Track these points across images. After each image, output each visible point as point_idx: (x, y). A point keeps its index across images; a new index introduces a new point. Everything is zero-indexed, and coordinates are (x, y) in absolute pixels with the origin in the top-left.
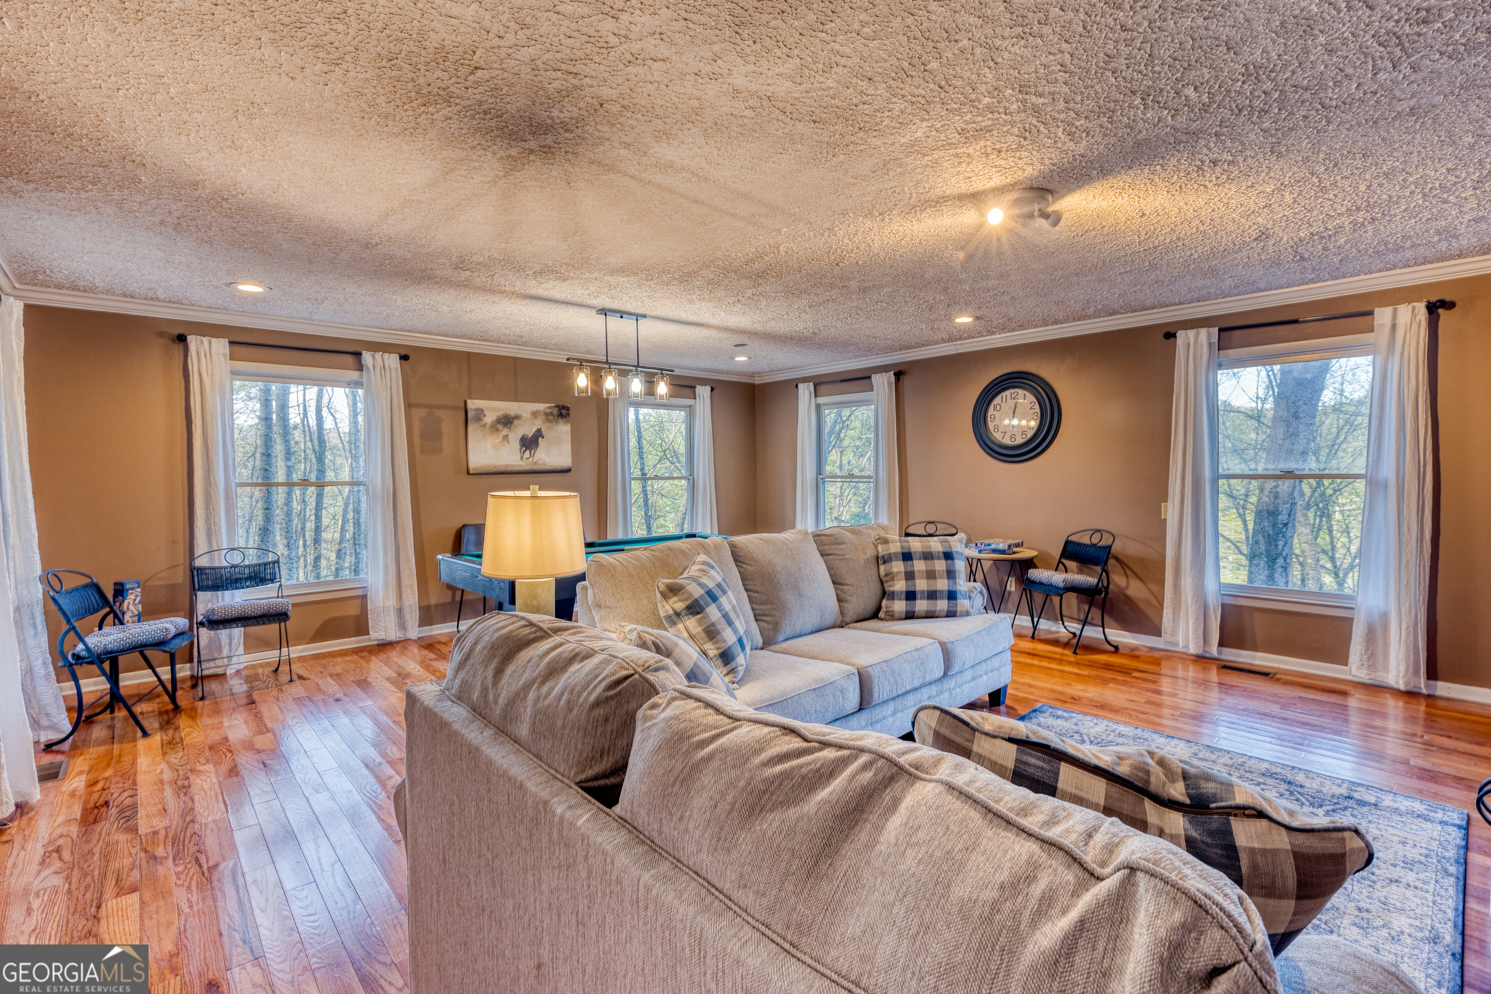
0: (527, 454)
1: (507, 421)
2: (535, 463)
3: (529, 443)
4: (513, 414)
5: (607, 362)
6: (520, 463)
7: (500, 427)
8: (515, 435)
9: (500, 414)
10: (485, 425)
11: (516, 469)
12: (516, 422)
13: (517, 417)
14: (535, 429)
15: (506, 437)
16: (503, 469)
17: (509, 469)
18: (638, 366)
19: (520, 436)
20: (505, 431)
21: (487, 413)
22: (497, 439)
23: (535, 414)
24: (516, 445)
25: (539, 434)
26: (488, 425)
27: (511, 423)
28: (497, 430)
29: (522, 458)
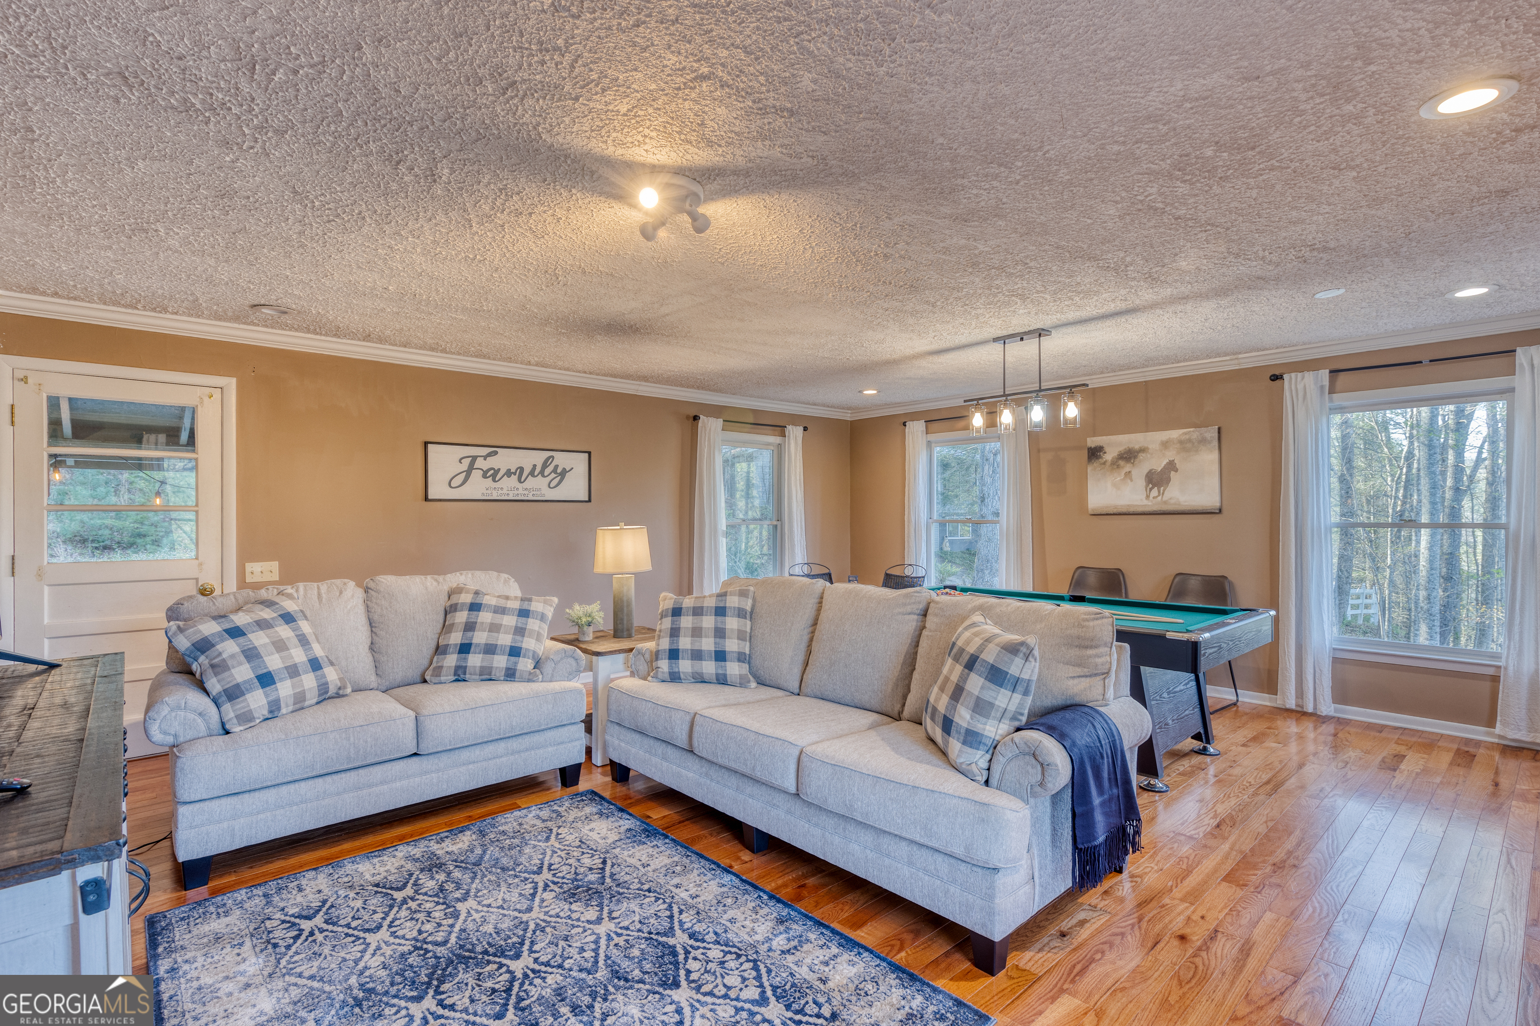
0: (1155, 492)
1: (1129, 456)
2: (1165, 503)
3: (1156, 480)
4: (1137, 447)
5: (1004, 395)
6: (1146, 502)
7: (1121, 463)
8: (1139, 471)
9: (1122, 449)
10: (1104, 463)
11: (1140, 510)
12: (1141, 456)
13: (1143, 450)
14: (1165, 462)
15: (1128, 474)
16: (1124, 510)
17: (1132, 510)
18: (1040, 390)
19: (1146, 471)
20: (1128, 467)
21: (1107, 449)
22: (1119, 477)
23: (1165, 445)
24: (1141, 482)
25: (1171, 466)
26: (1108, 464)
27: (1135, 457)
28: (1118, 466)
29: (1148, 497)
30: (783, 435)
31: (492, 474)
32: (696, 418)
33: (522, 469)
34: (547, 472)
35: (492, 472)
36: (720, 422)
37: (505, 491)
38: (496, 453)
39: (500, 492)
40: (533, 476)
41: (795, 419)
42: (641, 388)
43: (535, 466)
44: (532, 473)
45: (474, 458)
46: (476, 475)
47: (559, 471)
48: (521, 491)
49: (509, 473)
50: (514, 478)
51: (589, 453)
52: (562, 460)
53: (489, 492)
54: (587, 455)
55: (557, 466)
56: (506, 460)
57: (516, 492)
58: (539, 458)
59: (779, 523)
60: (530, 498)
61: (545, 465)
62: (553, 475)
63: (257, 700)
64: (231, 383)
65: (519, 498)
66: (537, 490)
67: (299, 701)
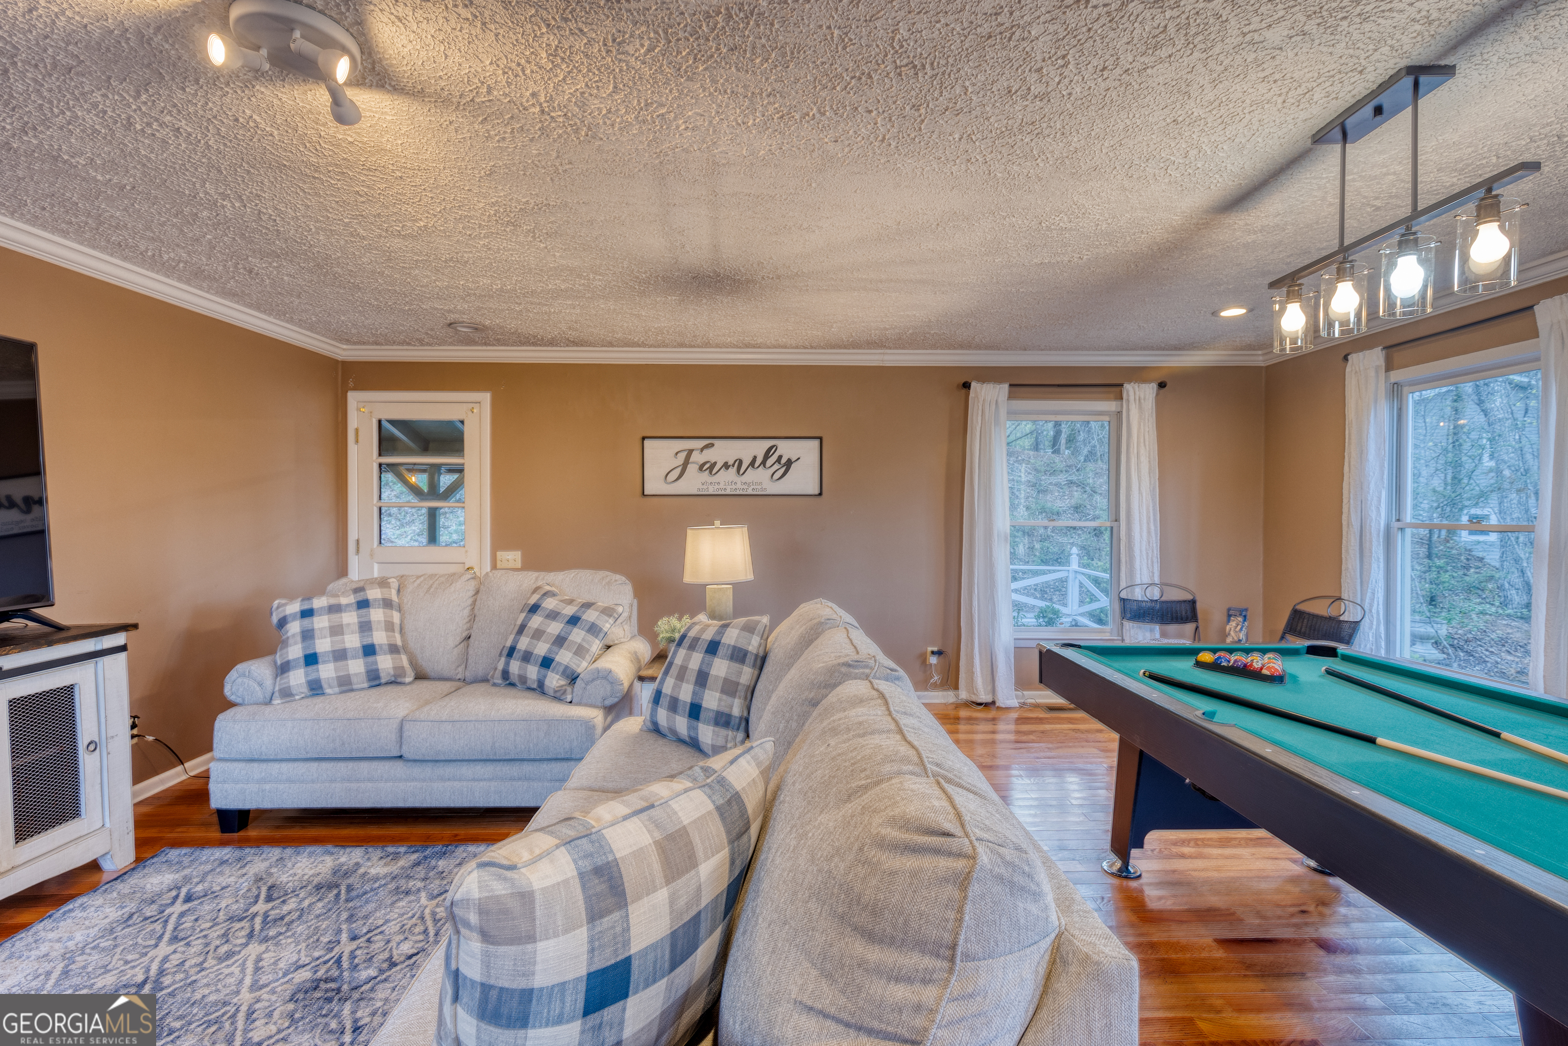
30: (1120, 397)
31: (709, 468)
32: (966, 386)
33: (741, 462)
34: (770, 462)
35: (707, 466)
36: (1006, 387)
37: (722, 486)
38: (713, 445)
39: (717, 487)
40: (753, 467)
41: (1137, 374)
42: (886, 357)
43: (755, 458)
44: (752, 463)
45: (690, 452)
46: (692, 469)
47: (783, 461)
48: (739, 486)
49: (726, 466)
50: (733, 471)
51: (821, 439)
52: (786, 449)
53: (705, 487)
54: (816, 443)
55: (780, 457)
56: (724, 451)
57: (734, 487)
58: (759, 448)
59: (1115, 524)
60: (750, 492)
61: (767, 456)
62: (776, 466)
63: (298, 678)
64: (486, 397)
65: (738, 492)
66: (761, 483)
67: (345, 684)
